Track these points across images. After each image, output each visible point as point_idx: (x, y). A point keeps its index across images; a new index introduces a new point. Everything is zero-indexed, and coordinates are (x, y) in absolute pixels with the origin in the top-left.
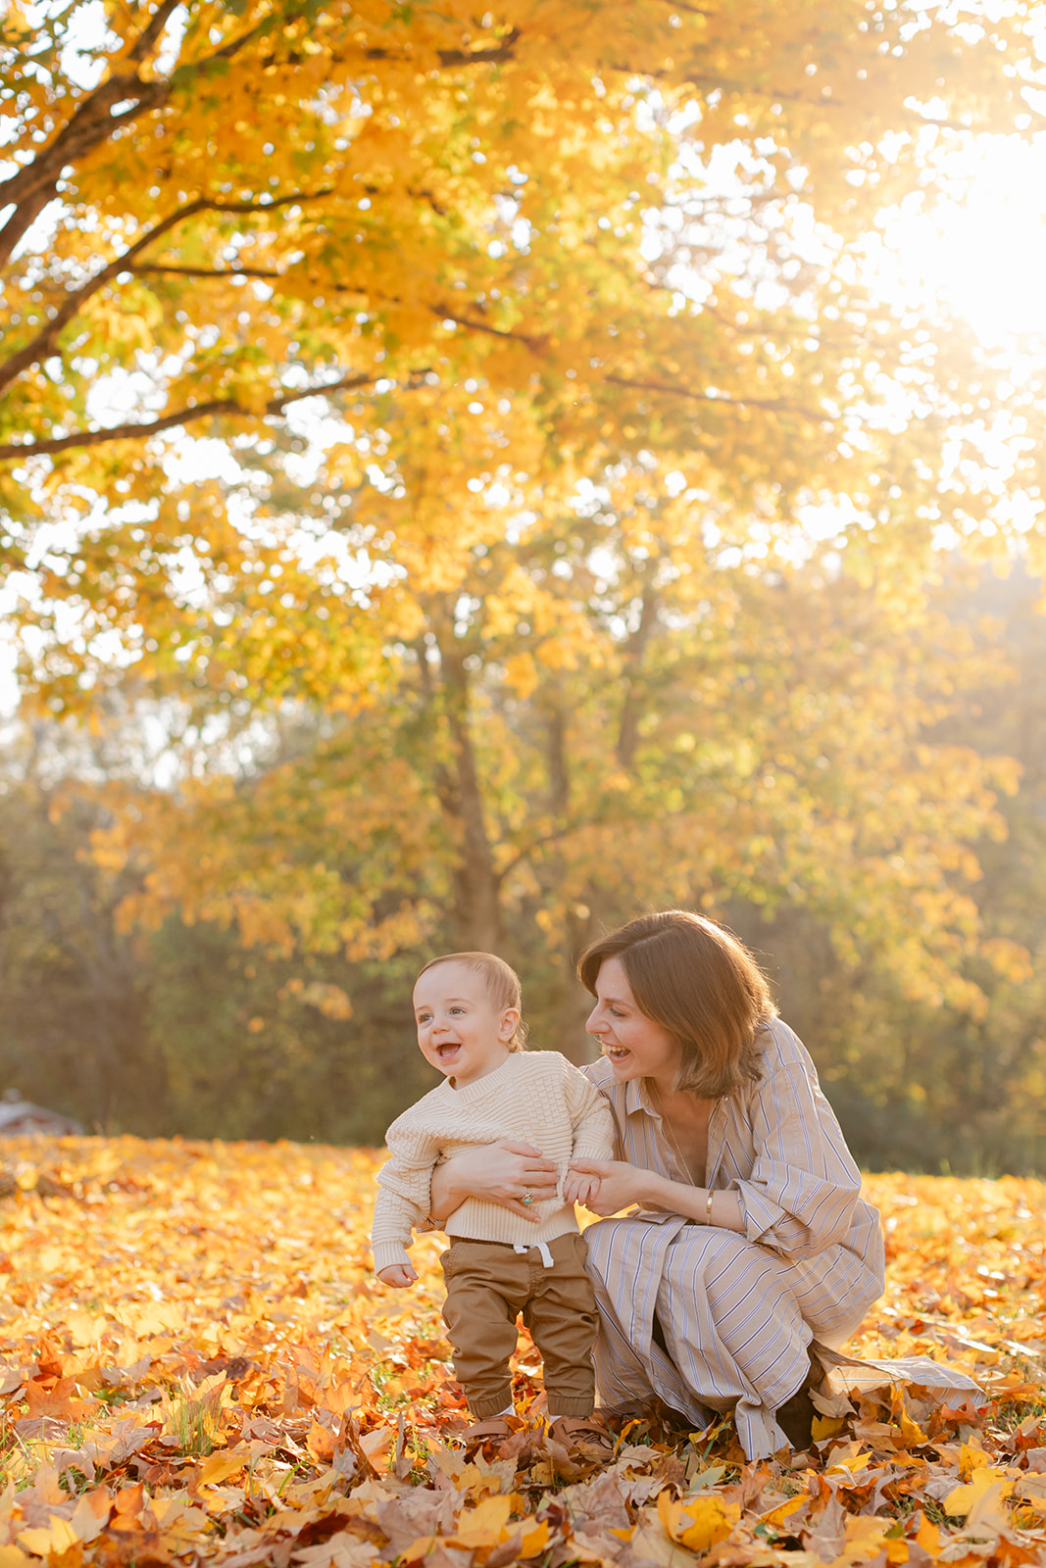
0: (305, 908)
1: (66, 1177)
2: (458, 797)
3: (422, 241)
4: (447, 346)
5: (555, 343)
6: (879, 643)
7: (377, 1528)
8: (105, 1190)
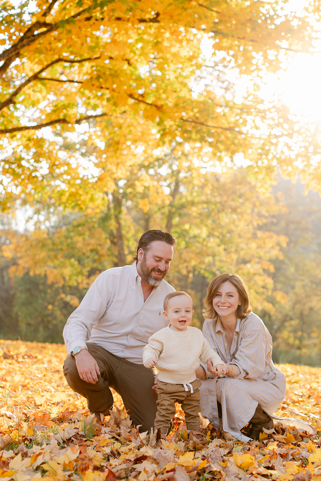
0: (67, 272)
1: (12, 353)
2: (116, 240)
3: (126, 74)
4: (131, 106)
5: (164, 107)
6: (247, 200)
7: (155, 460)
8: (23, 357)
